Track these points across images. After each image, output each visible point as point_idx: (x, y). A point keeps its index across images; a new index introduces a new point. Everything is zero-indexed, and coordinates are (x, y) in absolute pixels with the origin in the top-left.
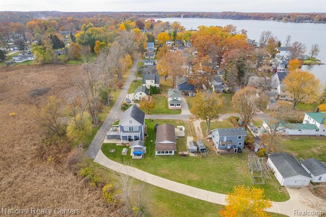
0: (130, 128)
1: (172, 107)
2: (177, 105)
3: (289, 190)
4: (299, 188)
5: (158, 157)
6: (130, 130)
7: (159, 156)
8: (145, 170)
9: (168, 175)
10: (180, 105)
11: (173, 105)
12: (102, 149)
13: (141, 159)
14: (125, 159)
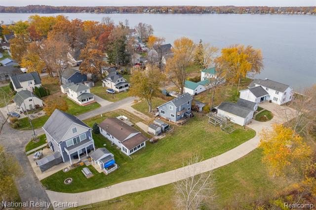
0: (74, 140)
1: (84, 102)
2: (90, 99)
3: (249, 126)
4: (251, 122)
5: (133, 156)
6: (75, 142)
7: (133, 154)
8: (136, 177)
9: (164, 167)
10: (92, 98)
11: (85, 100)
12: (49, 189)
13: (117, 169)
14: (98, 181)
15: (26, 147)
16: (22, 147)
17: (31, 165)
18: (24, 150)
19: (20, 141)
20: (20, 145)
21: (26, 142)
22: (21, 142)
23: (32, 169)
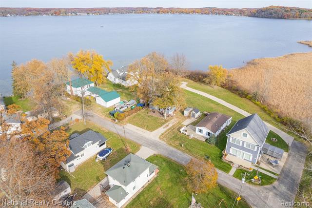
15: (271, 183)
16: (274, 187)
17: (284, 166)
18: (276, 183)
19: (270, 196)
20: (274, 191)
21: (266, 189)
22: (271, 194)
23: (286, 163)
